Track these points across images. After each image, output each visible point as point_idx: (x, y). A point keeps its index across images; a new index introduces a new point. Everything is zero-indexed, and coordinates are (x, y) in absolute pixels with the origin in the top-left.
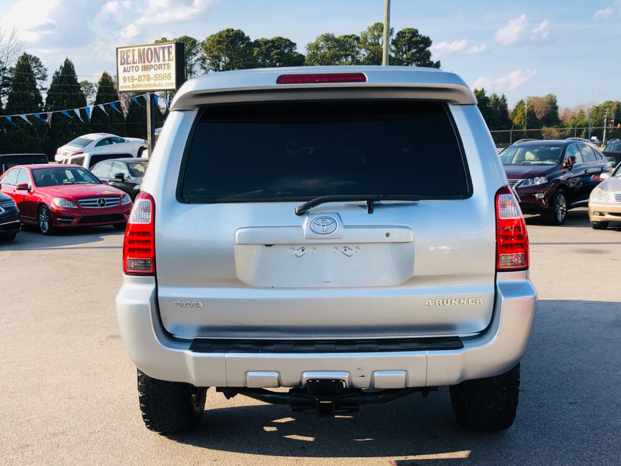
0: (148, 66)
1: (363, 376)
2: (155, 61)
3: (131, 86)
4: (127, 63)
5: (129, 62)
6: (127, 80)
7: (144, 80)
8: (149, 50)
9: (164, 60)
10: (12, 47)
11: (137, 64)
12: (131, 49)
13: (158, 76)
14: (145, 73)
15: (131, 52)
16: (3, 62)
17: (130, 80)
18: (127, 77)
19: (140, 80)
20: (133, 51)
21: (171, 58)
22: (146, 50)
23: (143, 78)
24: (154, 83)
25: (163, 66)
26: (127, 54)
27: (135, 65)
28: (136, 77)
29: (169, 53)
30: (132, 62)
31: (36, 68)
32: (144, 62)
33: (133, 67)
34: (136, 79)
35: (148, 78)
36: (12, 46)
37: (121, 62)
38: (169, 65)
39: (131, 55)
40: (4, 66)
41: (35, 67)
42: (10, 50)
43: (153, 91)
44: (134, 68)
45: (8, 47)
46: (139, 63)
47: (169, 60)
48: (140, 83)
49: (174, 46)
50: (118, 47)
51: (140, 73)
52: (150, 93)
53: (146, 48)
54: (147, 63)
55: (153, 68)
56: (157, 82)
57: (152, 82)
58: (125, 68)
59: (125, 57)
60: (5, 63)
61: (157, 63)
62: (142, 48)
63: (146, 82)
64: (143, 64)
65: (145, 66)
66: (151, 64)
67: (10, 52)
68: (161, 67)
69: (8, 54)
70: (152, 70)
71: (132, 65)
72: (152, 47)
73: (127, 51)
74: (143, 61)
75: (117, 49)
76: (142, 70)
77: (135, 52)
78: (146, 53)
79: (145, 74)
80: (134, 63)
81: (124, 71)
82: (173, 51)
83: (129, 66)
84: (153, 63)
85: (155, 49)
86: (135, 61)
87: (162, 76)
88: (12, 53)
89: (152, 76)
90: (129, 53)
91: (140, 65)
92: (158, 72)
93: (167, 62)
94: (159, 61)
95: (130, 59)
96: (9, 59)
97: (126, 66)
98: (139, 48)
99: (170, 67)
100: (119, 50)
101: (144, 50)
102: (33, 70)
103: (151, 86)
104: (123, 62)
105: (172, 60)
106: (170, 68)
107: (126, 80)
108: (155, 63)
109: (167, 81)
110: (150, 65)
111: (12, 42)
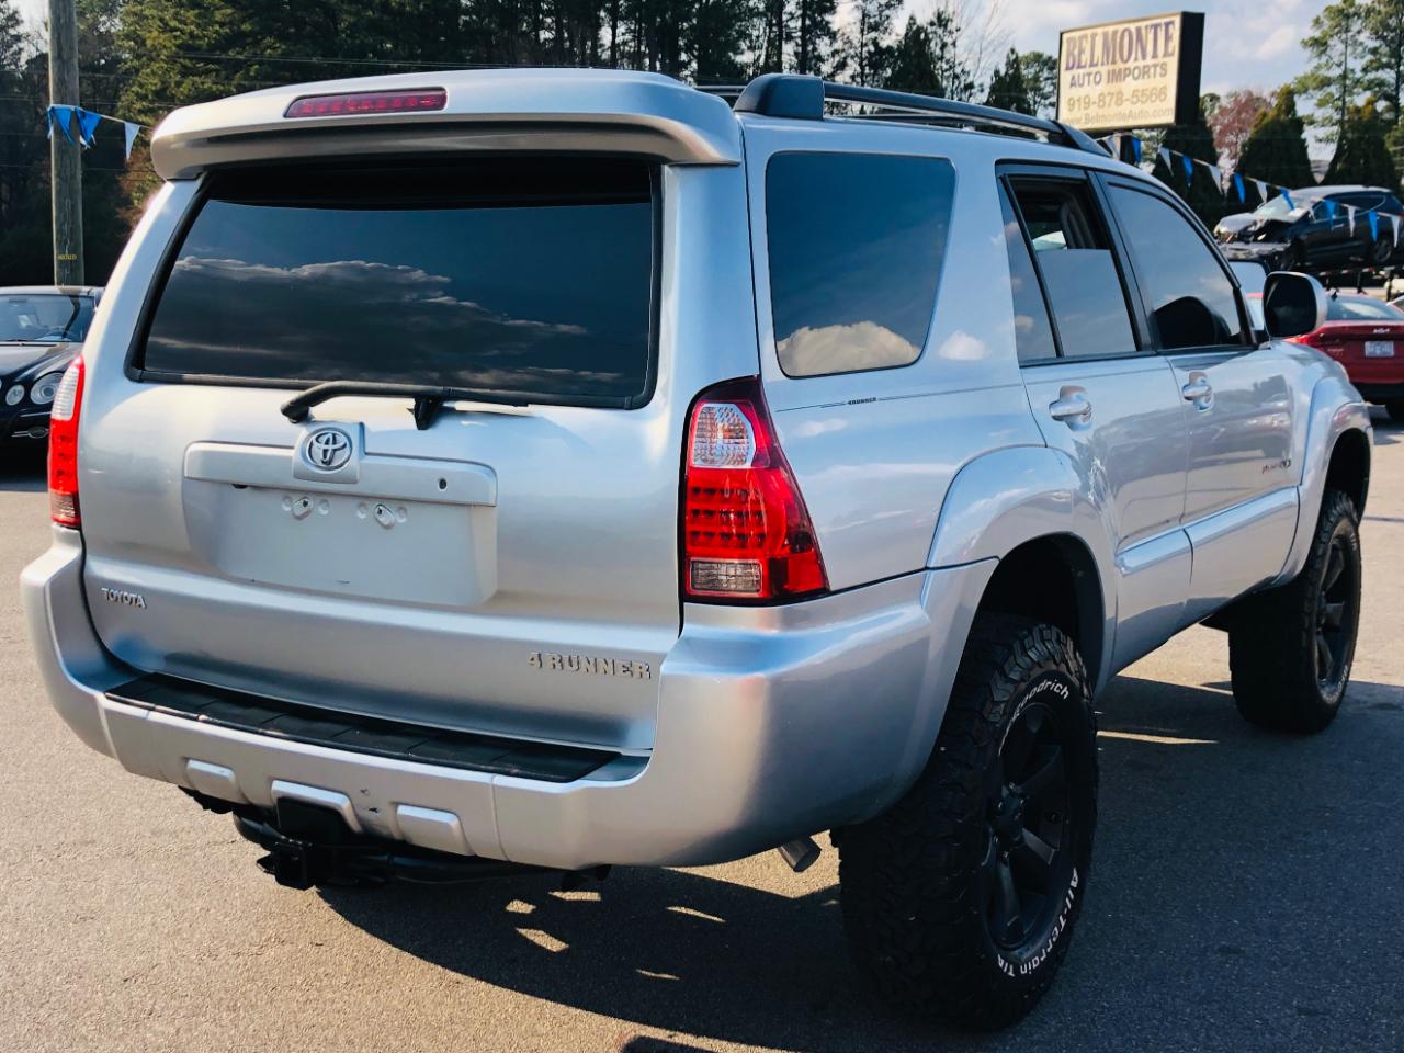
0: (1120, 70)
1: (374, 810)
2: (1136, 59)
3: (1083, 121)
4: (1079, 67)
5: (1083, 64)
6: (1077, 104)
7: (1109, 105)
8: (1126, 34)
9: (1155, 56)
10: (989, 39)
11: (1099, 68)
12: (1089, 32)
13: (1139, 94)
14: (1114, 87)
15: (1090, 39)
16: (969, 73)
17: (1082, 104)
18: (1076, 98)
19: (1101, 104)
20: (1094, 36)
21: (1170, 50)
22: (1119, 35)
23: (1108, 99)
24: (1131, 111)
25: (1152, 71)
26: (1081, 44)
27: (1094, 70)
28: (1094, 97)
29: (1168, 38)
30: (1089, 62)
31: (1049, 82)
32: (1114, 62)
33: (1089, 74)
34: (1094, 103)
35: (1119, 98)
36: (990, 34)
37: (1068, 64)
38: (1164, 66)
39: (1087, 46)
40: (968, 81)
41: (1047, 79)
42: (984, 44)
43: (1130, 129)
44: (1092, 77)
45: (982, 38)
46: (1103, 64)
47: (1166, 54)
48: (1101, 112)
49: (1177, 20)
50: (1062, 29)
51: (1103, 87)
52: (1120, 135)
53: (1121, 28)
54: (1120, 65)
55: (1131, 77)
56: (1137, 108)
57: (1126, 107)
58: (1073, 78)
59: (1076, 52)
60: (971, 74)
61: (1141, 63)
62: (1111, 29)
63: (1114, 109)
64: (1111, 67)
65: (1114, 71)
66: (1127, 65)
67: (986, 49)
68: (1148, 72)
69: (981, 53)
70: (1130, 78)
71: (1088, 70)
72: (1133, 27)
73: (1081, 38)
74: (1110, 61)
75: (1061, 34)
76: (1108, 82)
77: (1097, 38)
78: (1118, 40)
79: (1113, 91)
80: (1092, 65)
81: (1072, 85)
82: (1176, 32)
83: (1081, 71)
84: (1131, 64)
85: (1138, 30)
86: (1095, 61)
87: (1148, 93)
88: (991, 49)
89: (1127, 94)
90: (1084, 41)
91: (1104, 70)
92: (1141, 84)
93: (1160, 60)
94: (1144, 57)
95: (1086, 58)
96: (982, 64)
97: (1076, 72)
98: (1106, 29)
99: (1166, 71)
100: (1065, 36)
101: (1115, 33)
102: (1042, 85)
103: (1124, 117)
104: (1071, 65)
105: (1172, 54)
106: (1165, 75)
107: (1073, 105)
108: (1136, 64)
109: (1158, 105)
110: (1126, 69)
111: (990, 28)
